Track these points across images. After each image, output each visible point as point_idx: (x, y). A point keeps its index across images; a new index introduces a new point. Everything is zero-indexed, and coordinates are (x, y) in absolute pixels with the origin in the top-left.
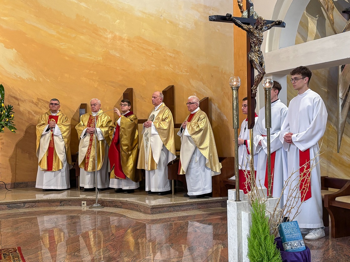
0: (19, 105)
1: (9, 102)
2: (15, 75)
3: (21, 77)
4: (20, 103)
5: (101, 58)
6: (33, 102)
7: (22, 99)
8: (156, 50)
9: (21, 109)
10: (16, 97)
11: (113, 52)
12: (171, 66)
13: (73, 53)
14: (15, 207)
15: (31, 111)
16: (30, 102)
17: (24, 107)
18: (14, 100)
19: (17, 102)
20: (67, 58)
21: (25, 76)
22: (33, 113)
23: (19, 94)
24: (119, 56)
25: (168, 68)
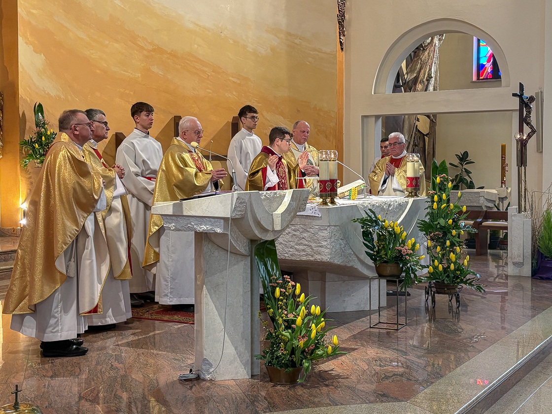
3: (48, 93)
5: (140, 75)
8: (213, 72)
11: (155, 69)
12: (234, 93)
21: (53, 92)
24: (162, 74)
25: (230, 95)
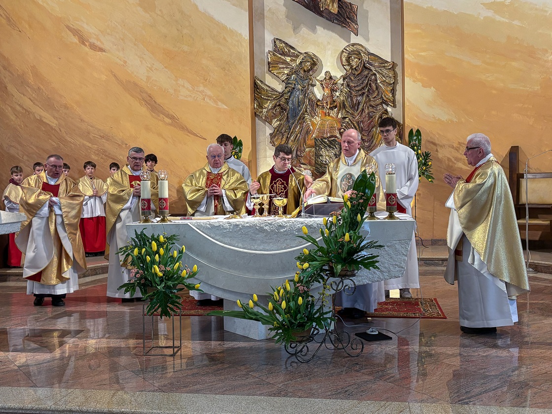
0: (437, 151)
1: (426, 148)
2: (433, 118)
3: (439, 119)
4: (438, 150)
5: (539, 87)
6: (453, 147)
7: (441, 144)
9: (440, 156)
10: (434, 141)
13: (502, 85)
14: (433, 264)
15: (452, 158)
16: (449, 146)
17: (443, 154)
18: (432, 145)
19: (435, 148)
20: (494, 92)
21: (444, 118)
22: (453, 160)
23: (438, 138)
